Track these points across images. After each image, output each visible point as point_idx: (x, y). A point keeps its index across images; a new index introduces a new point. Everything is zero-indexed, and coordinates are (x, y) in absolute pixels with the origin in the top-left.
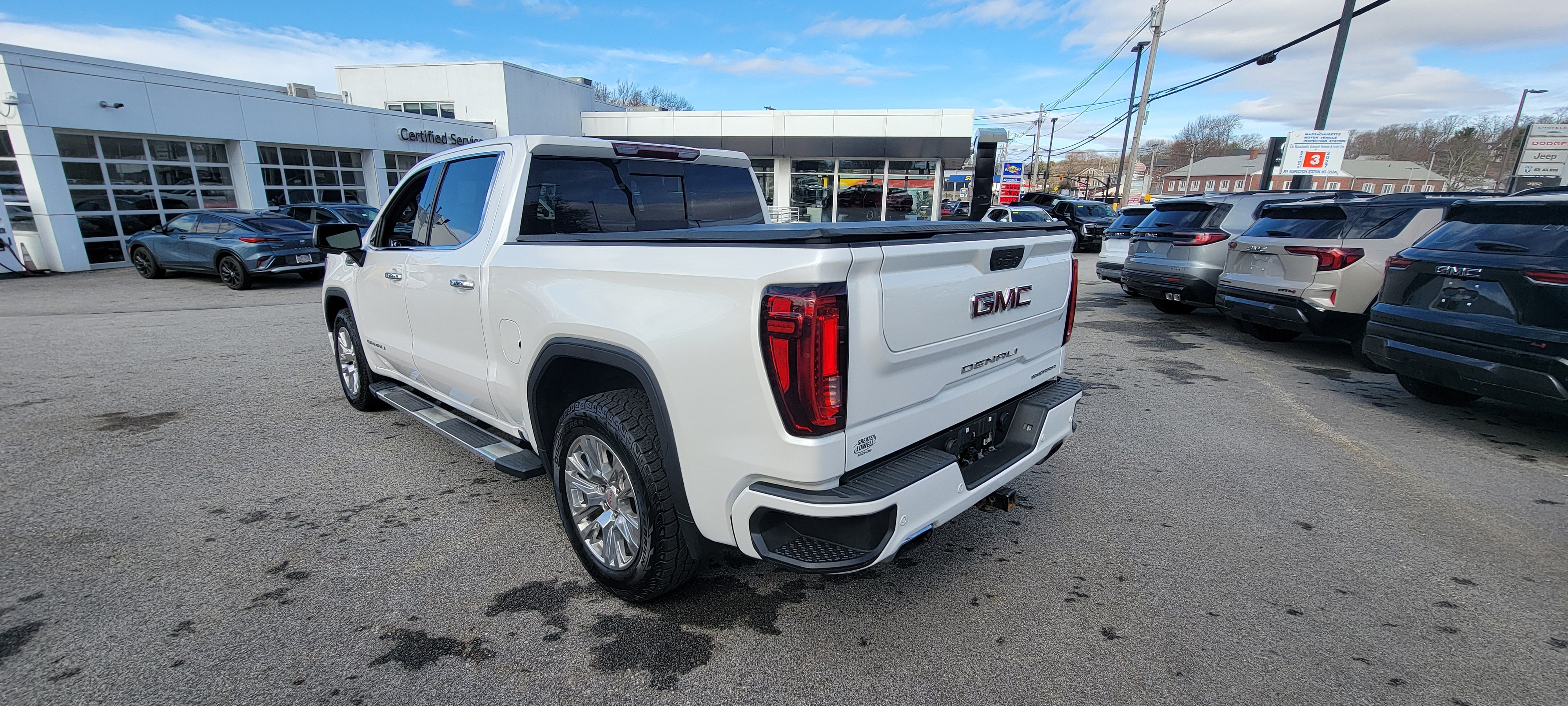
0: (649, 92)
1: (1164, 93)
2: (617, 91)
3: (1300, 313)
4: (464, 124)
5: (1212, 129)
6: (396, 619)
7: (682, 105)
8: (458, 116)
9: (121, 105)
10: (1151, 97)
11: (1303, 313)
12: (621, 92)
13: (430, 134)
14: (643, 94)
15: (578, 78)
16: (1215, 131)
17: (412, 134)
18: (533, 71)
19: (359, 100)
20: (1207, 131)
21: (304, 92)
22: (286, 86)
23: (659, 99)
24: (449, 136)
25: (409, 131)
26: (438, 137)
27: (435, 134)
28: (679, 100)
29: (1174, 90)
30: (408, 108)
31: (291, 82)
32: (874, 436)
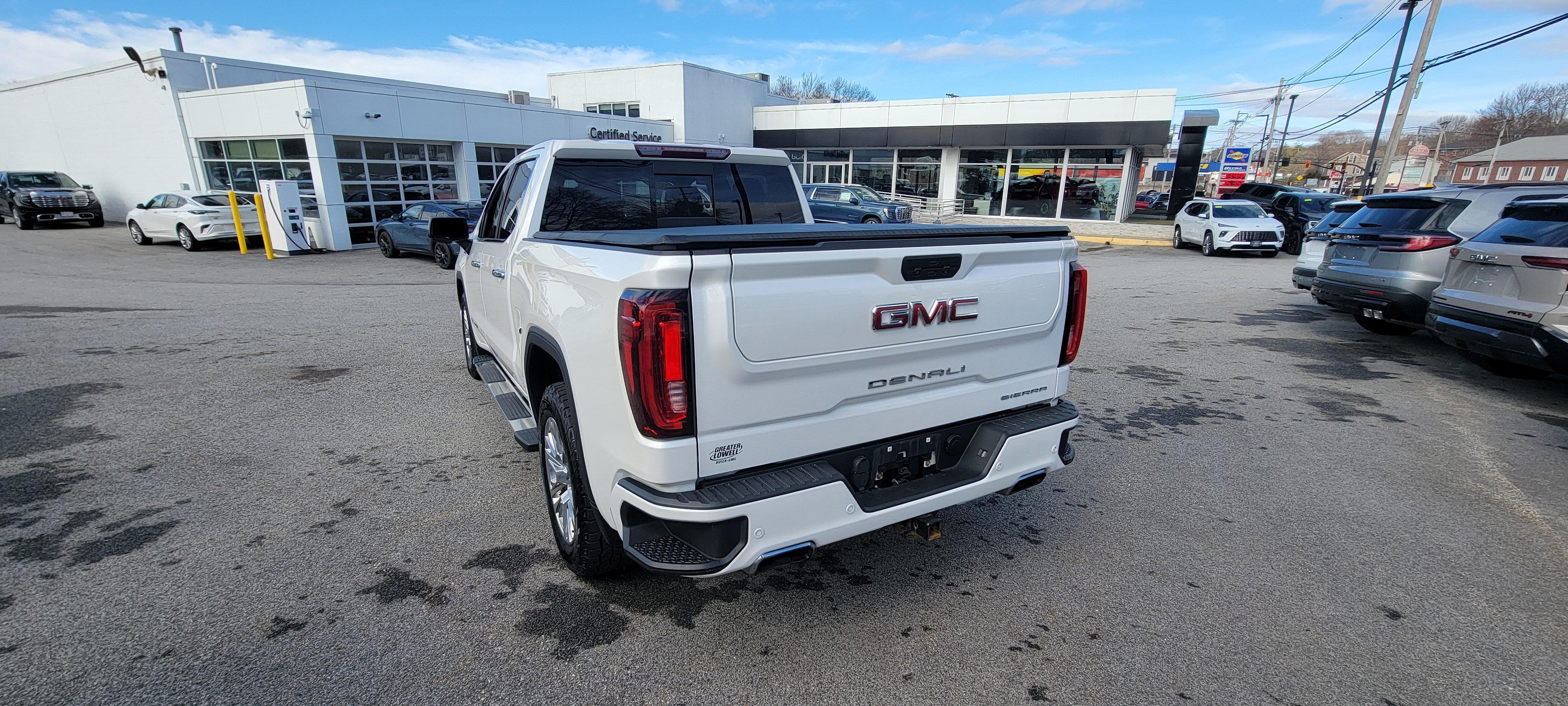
0: (832, 84)
1: (1445, 59)
2: (801, 84)
3: (1537, 344)
4: (646, 122)
5: (1539, 100)
6: (396, 560)
7: (863, 96)
8: (643, 114)
9: (379, 116)
10: (1426, 65)
11: (1541, 343)
12: (805, 85)
13: (615, 131)
14: (826, 86)
15: (756, 74)
16: (1545, 103)
17: (600, 133)
18: (711, 70)
19: (564, 104)
20: (1531, 103)
21: (521, 98)
22: (507, 93)
23: (842, 90)
24: (631, 133)
25: (598, 130)
26: (622, 134)
27: (619, 132)
28: (862, 90)
29: (1460, 55)
30: (603, 109)
31: (511, 90)
32: (739, 445)
